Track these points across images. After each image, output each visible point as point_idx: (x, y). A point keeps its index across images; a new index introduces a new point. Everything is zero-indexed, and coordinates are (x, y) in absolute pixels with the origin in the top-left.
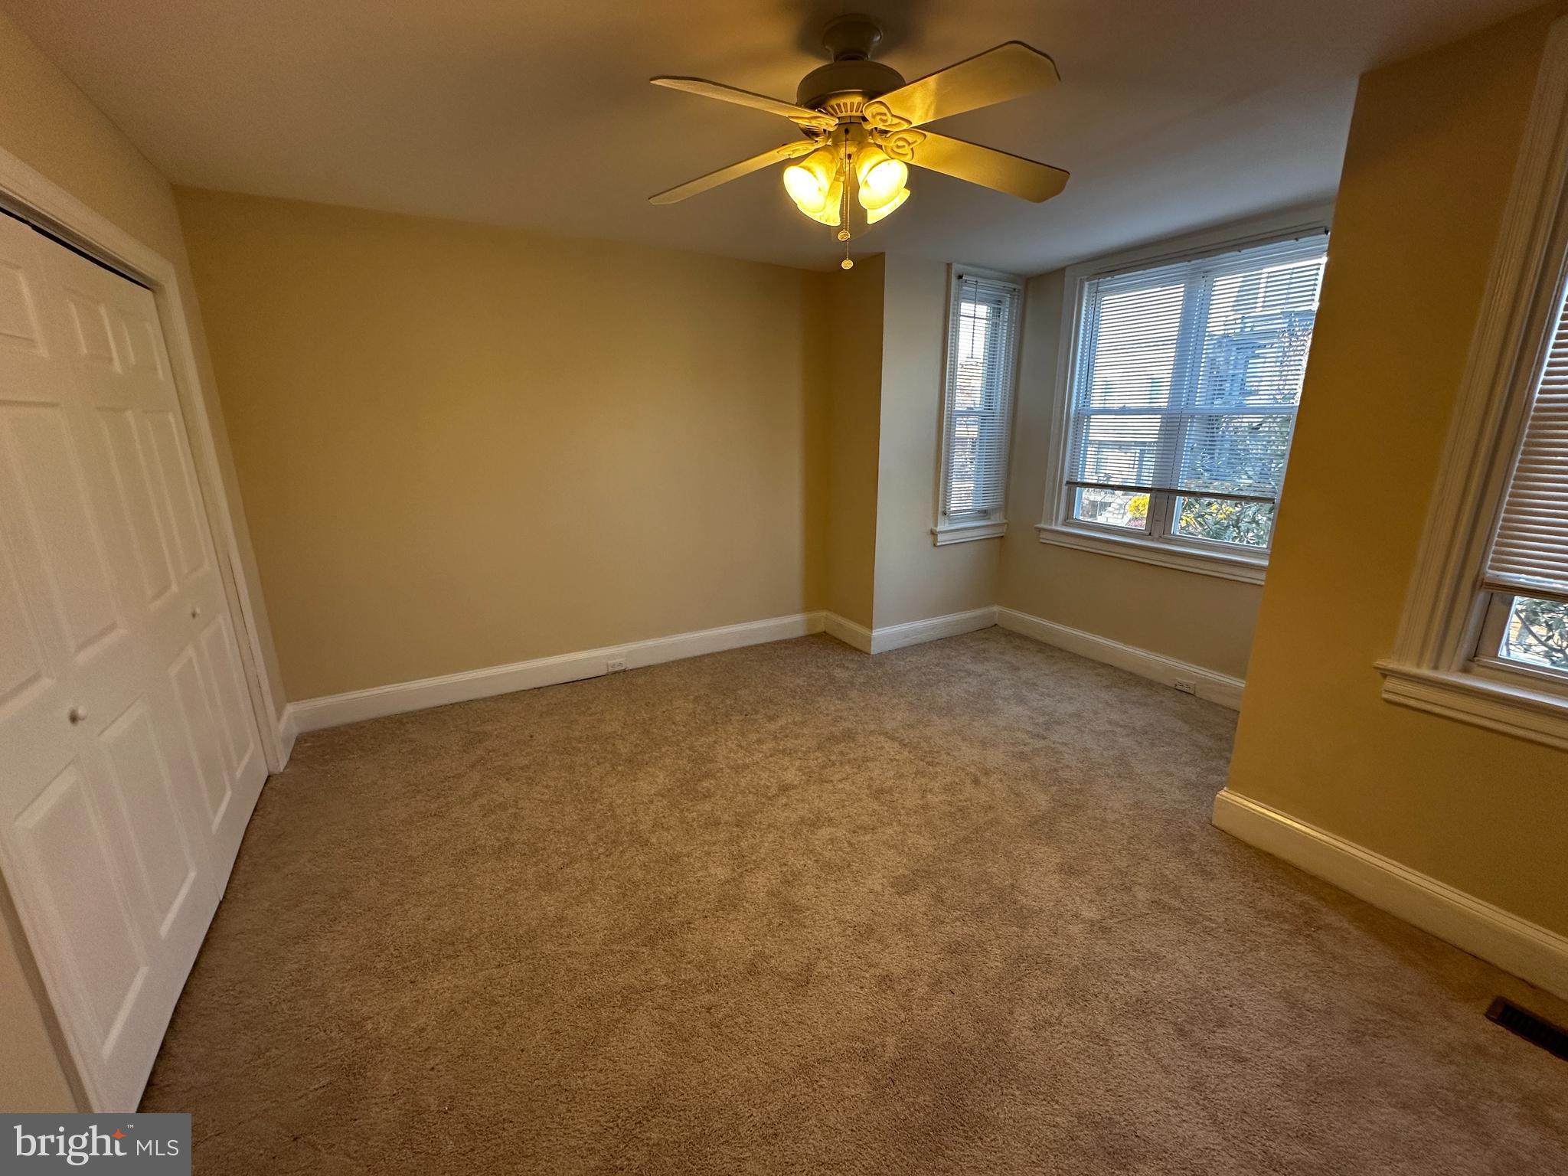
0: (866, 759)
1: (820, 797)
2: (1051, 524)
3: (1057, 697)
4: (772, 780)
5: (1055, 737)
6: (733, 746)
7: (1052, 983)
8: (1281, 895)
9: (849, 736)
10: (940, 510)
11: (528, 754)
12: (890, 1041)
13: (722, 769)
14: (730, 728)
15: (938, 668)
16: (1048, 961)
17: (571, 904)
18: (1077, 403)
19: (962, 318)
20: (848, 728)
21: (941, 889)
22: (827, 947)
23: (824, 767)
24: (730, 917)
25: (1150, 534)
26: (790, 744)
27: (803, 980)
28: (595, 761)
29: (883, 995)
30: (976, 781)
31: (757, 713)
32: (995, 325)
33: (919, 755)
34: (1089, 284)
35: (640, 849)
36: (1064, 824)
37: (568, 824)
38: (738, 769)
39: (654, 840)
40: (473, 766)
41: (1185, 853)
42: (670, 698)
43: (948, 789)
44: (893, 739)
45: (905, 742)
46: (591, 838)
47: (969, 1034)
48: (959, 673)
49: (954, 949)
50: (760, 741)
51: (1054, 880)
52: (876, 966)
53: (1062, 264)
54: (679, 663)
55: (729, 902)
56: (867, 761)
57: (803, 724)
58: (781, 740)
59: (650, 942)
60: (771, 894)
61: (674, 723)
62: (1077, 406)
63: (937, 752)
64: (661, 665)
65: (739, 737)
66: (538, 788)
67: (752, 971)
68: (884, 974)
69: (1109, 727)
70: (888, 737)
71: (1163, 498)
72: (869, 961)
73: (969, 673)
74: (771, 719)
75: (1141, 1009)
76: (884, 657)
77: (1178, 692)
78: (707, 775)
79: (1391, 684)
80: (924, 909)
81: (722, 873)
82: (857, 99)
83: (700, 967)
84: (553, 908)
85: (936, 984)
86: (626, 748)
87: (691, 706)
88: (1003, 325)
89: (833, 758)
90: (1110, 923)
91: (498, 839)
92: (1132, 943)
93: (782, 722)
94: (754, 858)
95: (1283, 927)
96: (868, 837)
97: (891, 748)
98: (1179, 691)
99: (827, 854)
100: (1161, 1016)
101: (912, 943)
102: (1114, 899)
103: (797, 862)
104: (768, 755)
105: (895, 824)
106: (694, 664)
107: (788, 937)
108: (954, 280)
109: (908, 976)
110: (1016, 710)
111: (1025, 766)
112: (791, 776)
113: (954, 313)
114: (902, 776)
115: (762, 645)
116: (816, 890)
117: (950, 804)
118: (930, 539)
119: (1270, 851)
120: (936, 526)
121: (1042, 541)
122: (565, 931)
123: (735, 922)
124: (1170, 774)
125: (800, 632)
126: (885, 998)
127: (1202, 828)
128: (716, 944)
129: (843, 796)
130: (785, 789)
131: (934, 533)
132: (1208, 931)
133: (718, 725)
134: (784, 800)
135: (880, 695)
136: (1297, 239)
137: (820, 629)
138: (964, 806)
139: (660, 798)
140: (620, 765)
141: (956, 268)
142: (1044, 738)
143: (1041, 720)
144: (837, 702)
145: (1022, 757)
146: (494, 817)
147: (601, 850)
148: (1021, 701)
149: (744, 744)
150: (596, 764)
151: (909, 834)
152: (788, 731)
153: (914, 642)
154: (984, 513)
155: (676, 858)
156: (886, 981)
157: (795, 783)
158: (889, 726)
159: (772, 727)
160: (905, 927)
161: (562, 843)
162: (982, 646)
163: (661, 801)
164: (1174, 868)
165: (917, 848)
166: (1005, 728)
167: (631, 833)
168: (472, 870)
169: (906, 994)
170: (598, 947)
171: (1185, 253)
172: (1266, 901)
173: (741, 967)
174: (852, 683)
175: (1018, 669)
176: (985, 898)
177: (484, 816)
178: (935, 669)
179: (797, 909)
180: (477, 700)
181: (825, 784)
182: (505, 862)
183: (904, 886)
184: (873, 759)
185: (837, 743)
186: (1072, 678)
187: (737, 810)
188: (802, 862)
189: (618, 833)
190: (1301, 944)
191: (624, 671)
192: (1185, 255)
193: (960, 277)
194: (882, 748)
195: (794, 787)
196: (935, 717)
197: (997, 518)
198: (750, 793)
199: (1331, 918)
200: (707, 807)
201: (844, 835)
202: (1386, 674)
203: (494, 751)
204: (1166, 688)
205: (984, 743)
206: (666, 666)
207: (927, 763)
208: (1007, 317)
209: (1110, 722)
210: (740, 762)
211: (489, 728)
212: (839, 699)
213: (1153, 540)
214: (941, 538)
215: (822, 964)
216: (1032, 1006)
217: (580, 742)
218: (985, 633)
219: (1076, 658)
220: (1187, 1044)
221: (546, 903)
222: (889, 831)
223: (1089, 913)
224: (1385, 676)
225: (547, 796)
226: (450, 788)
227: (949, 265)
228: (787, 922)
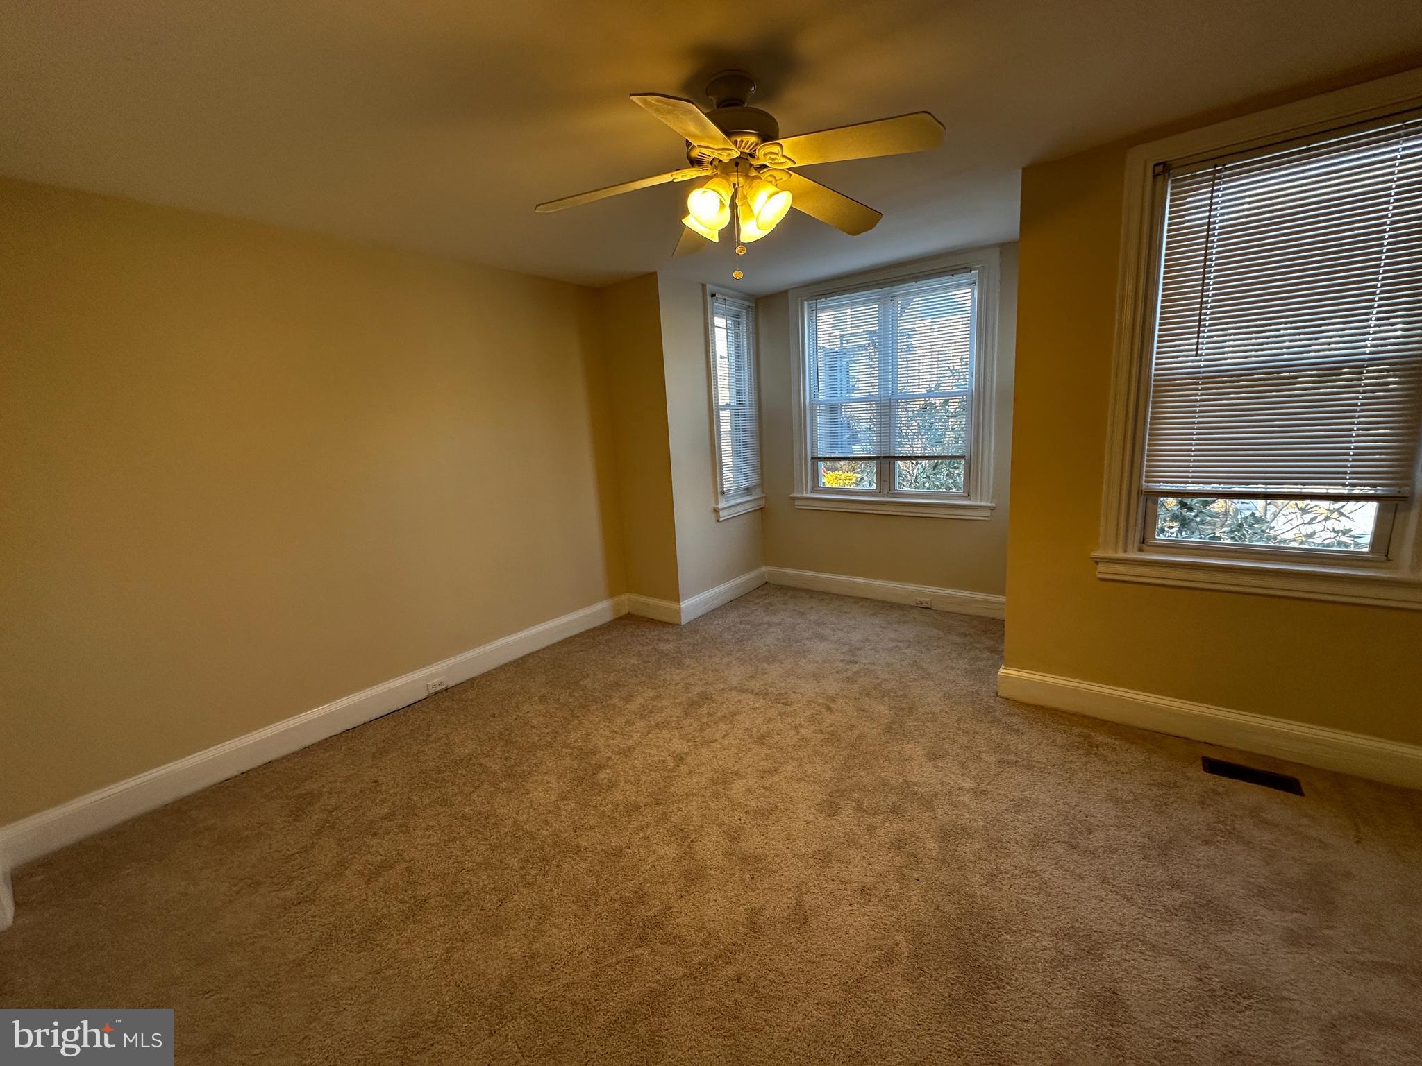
0: (733, 715)
1: (715, 757)
2: (802, 493)
3: (845, 630)
4: (663, 754)
5: (863, 660)
6: (607, 733)
7: (977, 845)
8: (1065, 732)
9: (706, 698)
10: (719, 490)
11: (383, 801)
12: (899, 938)
13: (610, 757)
14: (592, 718)
15: (743, 626)
16: (964, 829)
17: (534, 937)
18: (810, 396)
19: (716, 328)
20: (702, 692)
21: (857, 801)
22: (803, 882)
23: (702, 730)
24: (705, 888)
25: (880, 492)
26: (659, 718)
27: (801, 919)
28: (469, 785)
29: (871, 904)
30: (829, 709)
31: (611, 698)
32: (737, 335)
33: (773, 699)
34: (808, 304)
35: (575, 856)
36: (910, 724)
37: (479, 859)
38: (626, 753)
39: (584, 844)
40: (318, 833)
41: (996, 721)
42: (513, 704)
43: (812, 719)
44: (744, 691)
45: (756, 691)
46: (515, 863)
47: (950, 909)
48: (762, 625)
49: (898, 845)
50: (630, 723)
51: (929, 767)
52: (850, 882)
53: (785, 288)
54: (504, 668)
55: (694, 877)
56: (735, 715)
57: (659, 697)
58: (649, 717)
59: (643, 940)
60: (728, 854)
61: (534, 727)
62: (810, 398)
63: (786, 693)
64: (482, 676)
65: (607, 724)
66: (418, 832)
67: (754, 927)
68: (860, 886)
69: (894, 644)
70: (740, 691)
71: (885, 463)
72: (843, 880)
73: (770, 625)
74: (628, 700)
75: (1039, 841)
76: (694, 625)
77: (920, 609)
78: (600, 767)
79: (1103, 567)
80: (856, 822)
81: (671, 851)
82: (753, 139)
83: (705, 945)
84: (516, 950)
85: (902, 879)
86: (496, 764)
87: (541, 707)
88: (743, 335)
89: (705, 720)
90: (984, 786)
91: (402, 902)
92: (1006, 796)
93: (639, 700)
94: (692, 828)
95: (1079, 752)
96: (776, 779)
97: (748, 699)
98: (922, 608)
99: (753, 803)
100: (1055, 841)
101: (865, 853)
102: (975, 768)
103: (734, 819)
104: (645, 732)
105: (790, 761)
106: (520, 666)
107: (765, 886)
108: (709, 298)
109: (879, 880)
110: (822, 646)
111: (855, 688)
112: (678, 746)
113: (711, 325)
114: (770, 720)
115: (577, 636)
116: (763, 837)
117: (821, 732)
118: (714, 516)
119: (1041, 704)
120: (717, 504)
121: (796, 507)
122: (545, 967)
123: (711, 891)
124: (952, 668)
125: (607, 618)
126: (874, 906)
127: (995, 700)
128: (706, 919)
129: (734, 750)
130: (680, 758)
131: (716, 511)
132: (1043, 771)
133: (580, 719)
134: (686, 769)
135: (710, 657)
136: (953, 275)
137: (624, 611)
138: (833, 731)
139: (566, 802)
140: (501, 782)
141: (709, 288)
142: (856, 663)
143: (845, 649)
144: (677, 672)
145: (850, 680)
146: (381, 879)
147: (534, 872)
148: (823, 638)
149: (616, 729)
150: (472, 789)
151: (806, 765)
152: (650, 707)
153: (712, 608)
154: (748, 491)
155: (618, 854)
156: (864, 891)
157: (685, 750)
158: (735, 681)
159: (634, 706)
160: (852, 842)
161: (483, 880)
162: (767, 601)
163: (568, 805)
164: (996, 732)
165: (819, 775)
166: (824, 662)
167: (554, 845)
168: (389, 946)
169: (886, 896)
170: (591, 968)
171: (878, 282)
172: (1060, 740)
173: (742, 930)
174: (680, 652)
175: (803, 614)
176: (892, 799)
177: (368, 882)
178: (742, 626)
179: (757, 859)
180: (279, 761)
181: (712, 744)
182: (427, 923)
183: (831, 807)
184: (739, 713)
185: (701, 707)
186: (846, 613)
187: (649, 790)
188: (736, 818)
189: (541, 848)
190: (1094, 761)
191: (446, 689)
192: (877, 284)
193: (713, 295)
194: (740, 701)
195: (687, 754)
196: (766, 666)
197: (757, 494)
198: (650, 771)
199: (1099, 738)
200: (618, 796)
201: (756, 782)
202: (1097, 561)
203: (336, 809)
204: (912, 607)
205: (817, 677)
206: (490, 675)
207: (783, 704)
208: (745, 328)
209: (891, 640)
210: (622, 746)
211: (312, 786)
212: (678, 668)
213: (883, 496)
214: (722, 514)
215: (808, 898)
216: (976, 867)
217: (439, 772)
218: (763, 590)
219: (840, 597)
220: (1081, 853)
221: (505, 947)
222: (789, 768)
223: (968, 784)
224: (1097, 563)
225: (436, 838)
226: (301, 867)
227: (704, 286)
228: (758, 874)
